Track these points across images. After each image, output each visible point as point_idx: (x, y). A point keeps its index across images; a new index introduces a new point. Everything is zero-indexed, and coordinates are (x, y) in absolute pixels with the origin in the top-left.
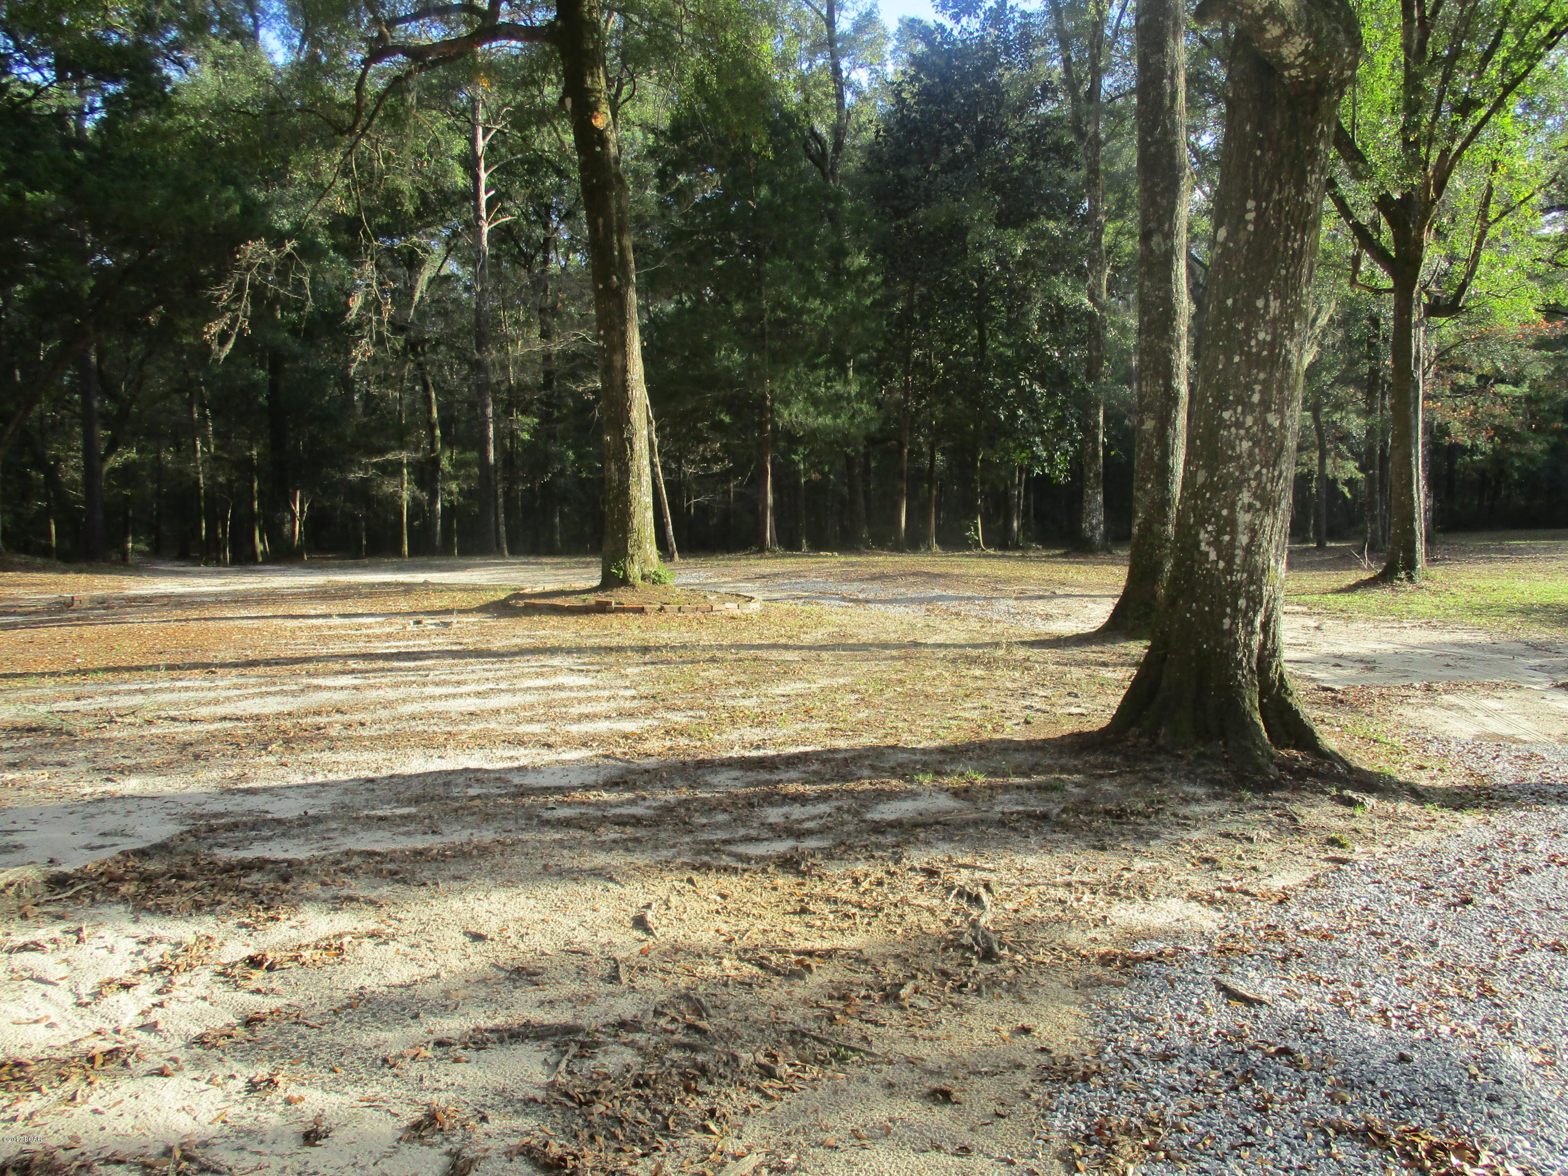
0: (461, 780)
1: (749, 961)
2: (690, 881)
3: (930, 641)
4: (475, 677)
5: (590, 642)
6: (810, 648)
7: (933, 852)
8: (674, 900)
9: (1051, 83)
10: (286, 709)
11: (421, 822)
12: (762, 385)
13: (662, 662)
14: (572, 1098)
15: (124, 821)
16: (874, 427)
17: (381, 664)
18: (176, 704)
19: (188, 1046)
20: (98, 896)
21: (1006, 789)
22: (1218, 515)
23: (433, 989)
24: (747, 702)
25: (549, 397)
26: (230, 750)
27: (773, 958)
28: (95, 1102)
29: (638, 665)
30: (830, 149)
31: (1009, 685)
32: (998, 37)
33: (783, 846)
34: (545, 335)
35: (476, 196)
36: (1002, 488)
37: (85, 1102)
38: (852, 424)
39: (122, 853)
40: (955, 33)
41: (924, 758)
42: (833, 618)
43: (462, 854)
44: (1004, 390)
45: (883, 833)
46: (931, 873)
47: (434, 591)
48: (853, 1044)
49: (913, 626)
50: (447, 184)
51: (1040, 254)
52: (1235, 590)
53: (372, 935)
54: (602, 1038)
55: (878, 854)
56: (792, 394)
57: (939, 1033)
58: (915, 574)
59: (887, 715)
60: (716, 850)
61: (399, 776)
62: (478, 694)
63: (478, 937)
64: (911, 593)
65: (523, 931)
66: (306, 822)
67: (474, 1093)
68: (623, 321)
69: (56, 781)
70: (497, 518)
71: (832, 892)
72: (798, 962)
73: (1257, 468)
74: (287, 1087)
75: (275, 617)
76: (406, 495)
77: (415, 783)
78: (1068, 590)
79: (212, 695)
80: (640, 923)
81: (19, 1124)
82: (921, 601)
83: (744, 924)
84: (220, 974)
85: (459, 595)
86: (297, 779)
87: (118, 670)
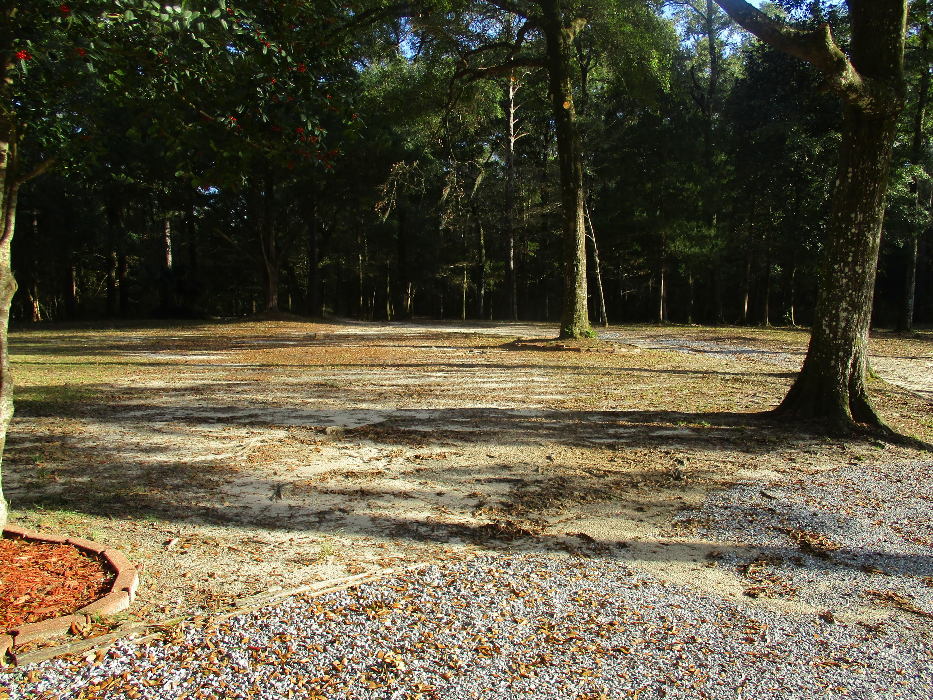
0: (488, 411)
1: (586, 471)
2: (571, 448)
4: (496, 375)
5: (550, 364)
7: (672, 447)
8: (563, 453)
10: (418, 383)
11: (472, 423)
12: (660, 230)
13: (582, 374)
14: (517, 495)
15: (365, 417)
16: (724, 253)
17: (455, 368)
18: (374, 379)
19: (400, 474)
20: (362, 437)
21: (717, 430)
22: (831, 313)
23: (475, 468)
24: (615, 392)
25: (542, 236)
26: (398, 396)
27: (595, 472)
28: (377, 482)
29: (571, 374)
30: (706, 93)
31: (749, 392)
33: (611, 441)
35: (508, 123)
37: (374, 482)
38: (712, 252)
39: (367, 425)
41: (687, 416)
42: (679, 358)
43: (486, 434)
44: (810, 231)
45: (654, 440)
46: (667, 453)
47: (479, 337)
48: (616, 495)
50: (493, 117)
52: (838, 348)
53: (455, 454)
54: (530, 484)
55: (648, 446)
56: (677, 235)
57: (648, 496)
59: (679, 400)
60: (584, 440)
62: (497, 382)
63: (491, 457)
65: (507, 457)
66: (429, 421)
68: (575, 205)
69: (336, 402)
70: (513, 299)
71: (625, 456)
72: (604, 474)
73: (850, 291)
74: (431, 485)
75: (406, 346)
76: (465, 286)
77: (470, 411)
79: (386, 377)
80: (549, 458)
81: (357, 484)
83: (587, 462)
84: (406, 459)
85: (491, 340)
86: (425, 408)
87: (346, 365)
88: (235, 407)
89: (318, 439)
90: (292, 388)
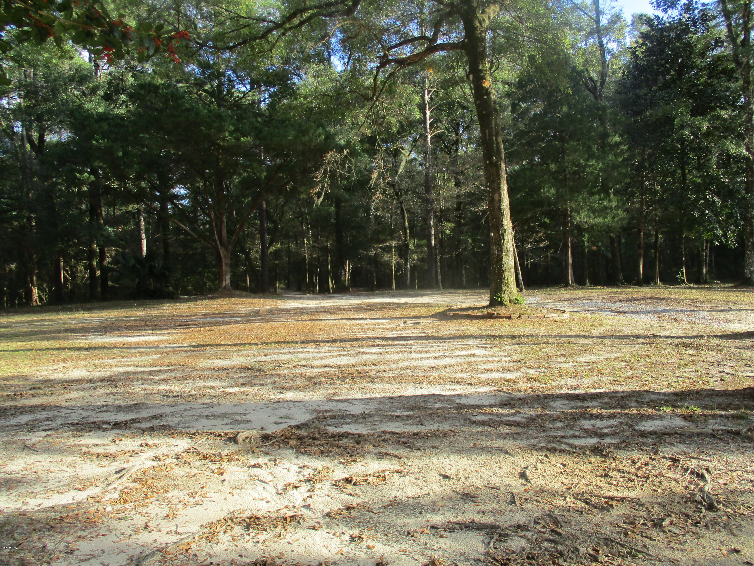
0: (432, 400)
1: (580, 500)
2: (546, 456)
3: (662, 334)
4: (433, 349)
5: (486, 333)
6: (597, 337)
7: (675, 449)
8: (539, 465)
9: (720, 38)
10: (351, 362)
11: (415, 419)
12: (566, 204)
13: (522, 344)
14: (497, 561)
15: (289, 412)
16: (625, 222)
17: (390, 342)
18: (305, 359)
19: (324, 517)
20: (281, 445)
21: (714, 417)
23: (427, 500)
24: (567, 365)
25: (460, 214)
26: (329, 381)
27: (592, 499)
28: (288, 539)
29: (510, 345)
30: (598, 84)
31: (710, 359)
32: (689, 18)
33: (593, 441)
34: (458, 184)
35: (425, 122)
36: (696, 252)
37: (285, 538)
38: (613, 221)
39: (290, 426)
40: (665, 19)
41: (666, 398)
42: (608, 321)
43: (435, 435)
44: (697, 200)
45: (646, 437)
46: (675, 460)
47: (411, 307)
48: (639, 548)
49: (651, 326)
50: (412, 118)
51: (715, 128)
53: (398, 472)
54: (509, 532)
55: (644, 448)
56: (582, 208)
57: (686, 547)
58: (650, 298)
59: (642, 374)
60: (558, 441)
61: (403, 396)
62: (435, 358)
63: (446, 477)
64: (649, 308)
65: (467, 476)
66: (365, 417)
67: (450, 553)
68: (499, 177)
69: (260, 392)
70: (436, 272)
71: (621, 467)
72: (606, 502)
74: (367, 541)
75: (342, 319)
76: (394, 261)
77: (411, 400)
78: (739, 307)
79: (319, 355)
80: (523, 475)
81: (260, 545)
82: (654, 312)
83: (576, 480)
84: (334, 485)
85: (422, 309)
86: (359, 396)
87: (279, 342)
88: (143, 404)
89: (225, 452)
90: (217, 373)
